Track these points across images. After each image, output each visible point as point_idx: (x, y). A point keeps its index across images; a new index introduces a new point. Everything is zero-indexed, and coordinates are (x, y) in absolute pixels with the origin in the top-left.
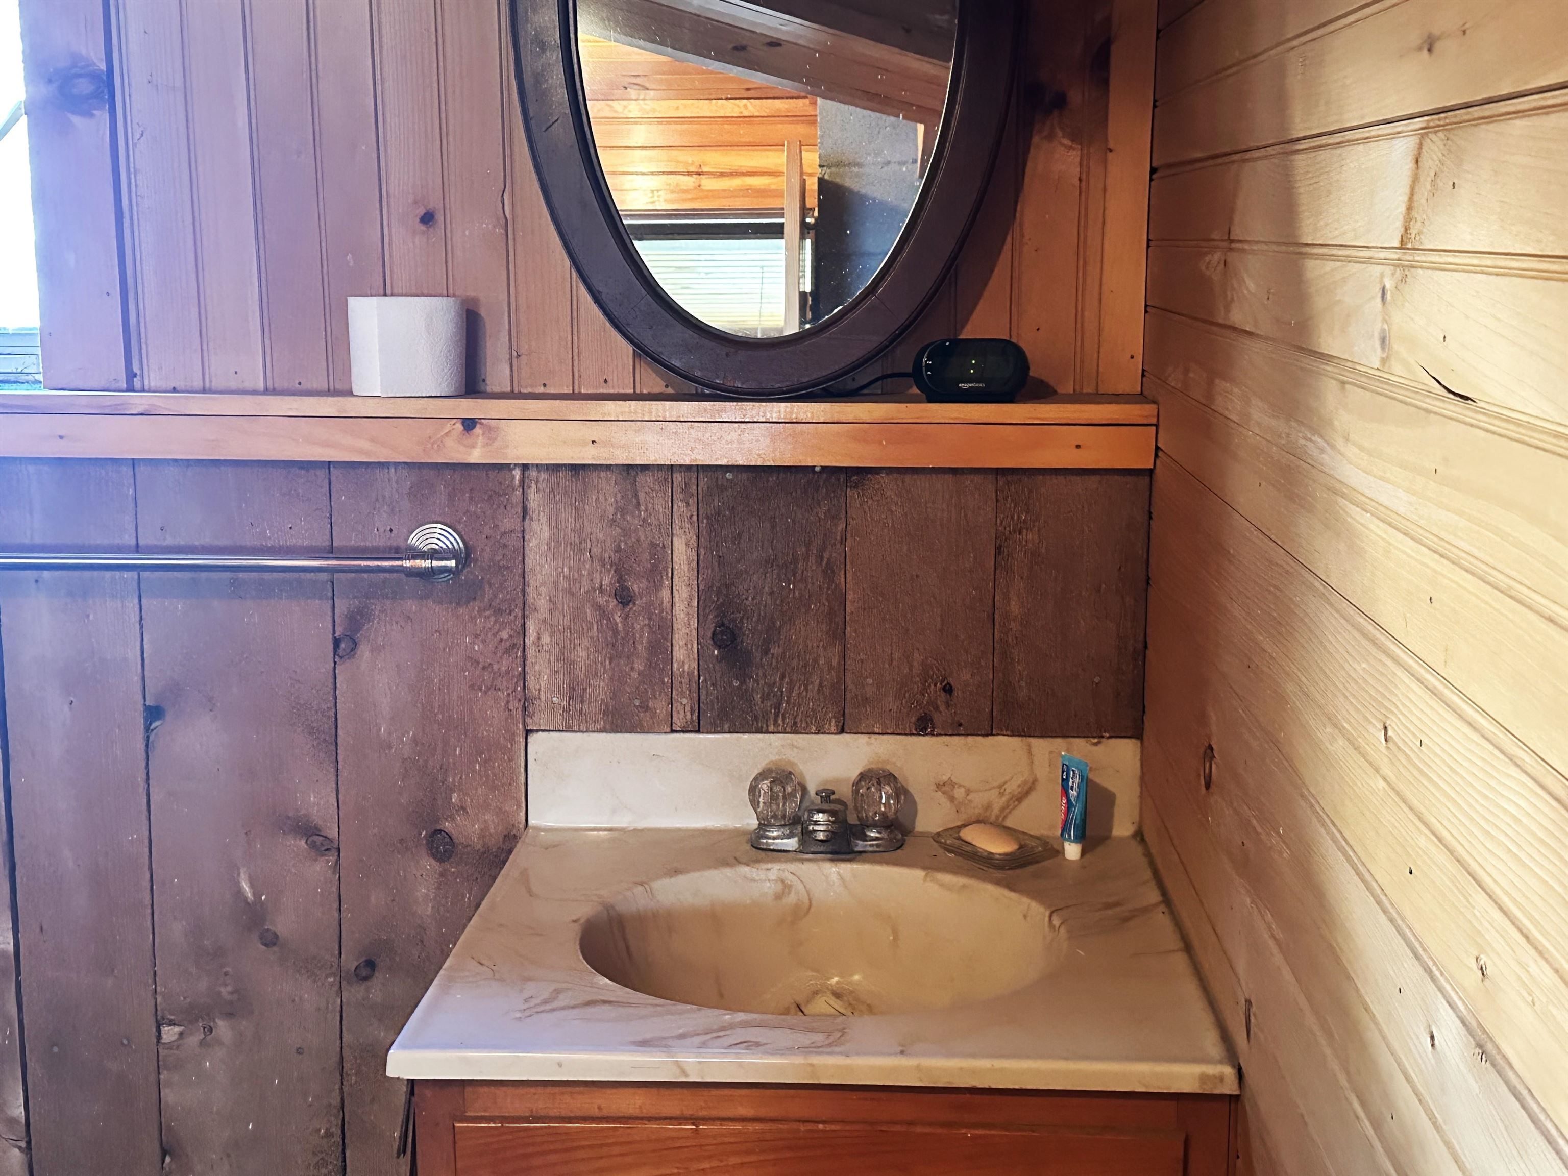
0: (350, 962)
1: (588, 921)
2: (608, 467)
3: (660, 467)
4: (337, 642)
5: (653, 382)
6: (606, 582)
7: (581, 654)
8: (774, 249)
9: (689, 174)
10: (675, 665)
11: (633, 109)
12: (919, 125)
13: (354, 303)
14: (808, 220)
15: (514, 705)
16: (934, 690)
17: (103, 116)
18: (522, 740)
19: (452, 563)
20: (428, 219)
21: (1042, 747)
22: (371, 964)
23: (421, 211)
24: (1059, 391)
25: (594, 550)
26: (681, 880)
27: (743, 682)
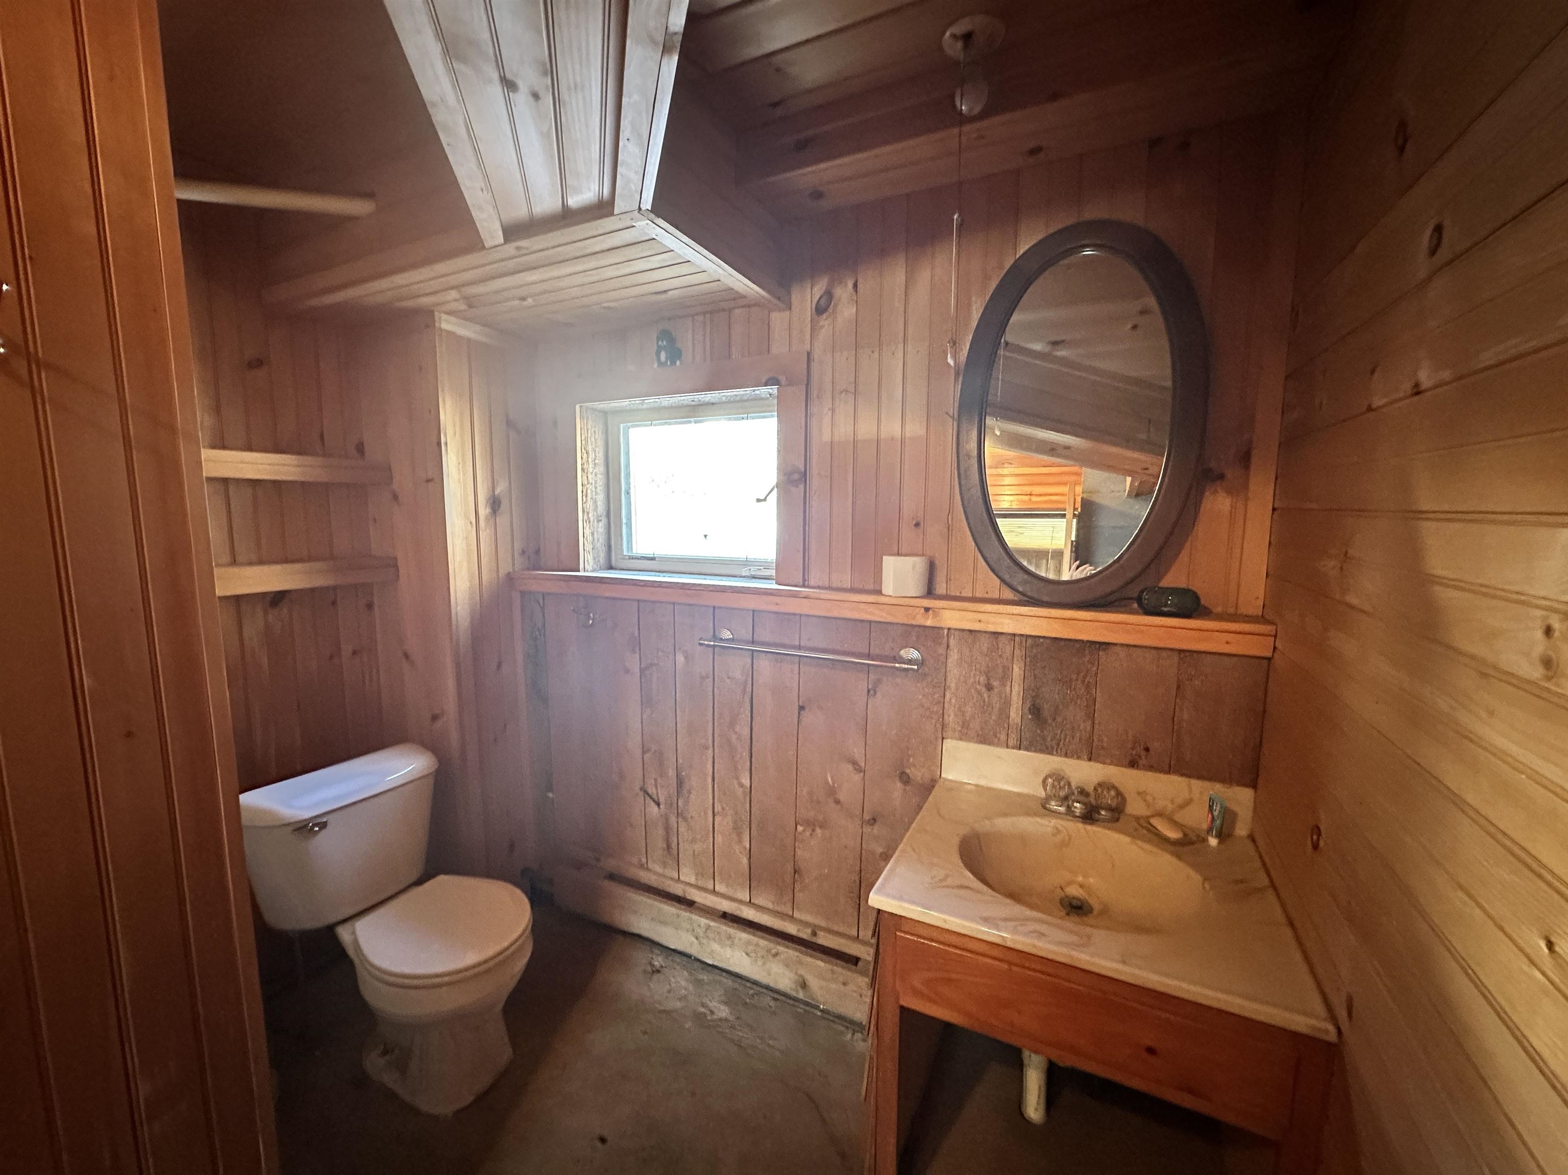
0: (867, 817)
1: (964, 836)
2: (986, 632)
3: (1009, 634)
4: (869, 691)
5: (1008, 594)
6: (982, 679)
7: (969, 710)
8: (1062, 523)
9: (1027, 495)
10: (1010, 720)
11: (1005, 471)
12: (1127, 477)
13: (884, 557)
14: (1075, 512)
15: (939, 726)
16: (1140, 750)
17: (802, 487)
18: (941, 741)
19: (916, 667)
20: (917, 525)
21: (1197, 784)
22: (874, 820)
23: (914, 522)
24: (1214, 612)
25: (977, 666)
26: (1009, 820)
27: (1042, 732)
